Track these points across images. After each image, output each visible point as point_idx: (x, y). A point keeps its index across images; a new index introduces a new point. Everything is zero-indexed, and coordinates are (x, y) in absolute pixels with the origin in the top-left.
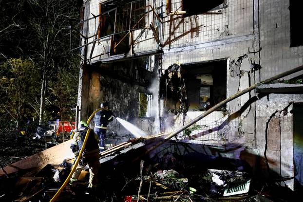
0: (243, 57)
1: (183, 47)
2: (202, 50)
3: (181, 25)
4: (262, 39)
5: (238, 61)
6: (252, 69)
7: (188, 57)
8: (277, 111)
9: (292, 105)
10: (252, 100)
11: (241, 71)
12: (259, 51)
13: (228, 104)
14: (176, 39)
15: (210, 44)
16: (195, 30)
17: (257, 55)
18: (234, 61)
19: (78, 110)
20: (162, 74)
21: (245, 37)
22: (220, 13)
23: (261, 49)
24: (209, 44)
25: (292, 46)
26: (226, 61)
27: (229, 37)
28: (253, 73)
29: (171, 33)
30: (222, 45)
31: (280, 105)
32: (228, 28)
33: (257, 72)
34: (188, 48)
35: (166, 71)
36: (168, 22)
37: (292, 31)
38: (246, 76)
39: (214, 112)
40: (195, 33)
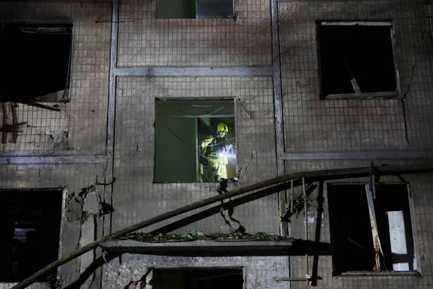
0: (89, 189)
2: (20, 167)
4: (117, 164)
5: (80, 195)
6: (100, 212)
8: (131, 282)
9: (151, 273)
10: (98, 263)
11: (83, 213)
12: (112, 183)
13: (59, 268)
15: (37, 160)
16: (10, 129)
17: (109, 188)
18: (73, 194)
21: (93, 157)
22: (56, 109)
23: (114, 180)
24: (33, 160)
25: (155, 182)
26: (61, 193)
27: (69, 152)
28: (102, 218)
30: (57, 164)
31: (136, 272)
32: (67, 136)
33: (107, 216)
38: (91, 219)
39: (35, 284)
40: (9, 136)
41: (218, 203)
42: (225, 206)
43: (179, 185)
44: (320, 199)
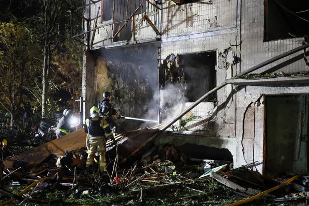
0: (228, 49)
2: (195, 40)
3: (178, 13)
4: (243, 32)
5: (224, 53)
6: (234, 62)
7: (186, 47)
8: (252, 102)
9: (263, 97)
10: (233, 92)
11: (227, 63)
12: (240, 44)
13: (218, 95)
14: (173, 27)
15: (201, 35)
16: (190, 19)
17: (239, 48)
18: (221, 53)
20: (161, 64)
21: (230, 30)
22: (210, 3)
23: (241, 42)
25: (265, 40)
26: (216, 52)
27: (218, 28)
28: (235, 66)
29: (170, 21)
30: (212, 36)
31: (254, 96)
32: (216, 19)
33: (238, 65)
34: (183, 38)
35: (165, 61)
36: (166, 8)
37: (265, 27)
38: (230, 67)
40: (189, 23)
43: (279, 41)
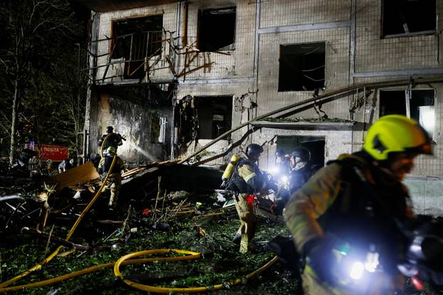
0: (245, 95)
1: (197, 80)
2: (213, 85)
3: (195, 60)
4: (259, 82)
5: (241, 98)
6: (251, 107)
7: (200, 90)
8: (266, 142)
9: (276, 137)
10: (250, 132)
11: (243, 107)
12: (257, 92)
13: (232, 134)
14: (190, 72)
15: (220, 81)
16: (208, 66)
17: (255, 95)
18: (238, 98)
19: (86, 134)
20: (177, 104)
21: (247, 79)
22: (229, 54)
23: (258, 90)
24: (218, 81)
25: (279, 91)
26: (232, 98)
27: (235, 77)
28: (252, 110)
29: (187, 66)
30: (230, 83)
31: (269, 137)
32: (234, 68)
33: (254, 109)
34: (201, 82)
35: (181, 101)
36: (184, 54)
37: (280, 79)
38: (246, 110)
39: (221, 141)
40: (207, 69)
41: (313, 102)
42: (317, 104)
43: (292, 92)
44: (375, 99)
